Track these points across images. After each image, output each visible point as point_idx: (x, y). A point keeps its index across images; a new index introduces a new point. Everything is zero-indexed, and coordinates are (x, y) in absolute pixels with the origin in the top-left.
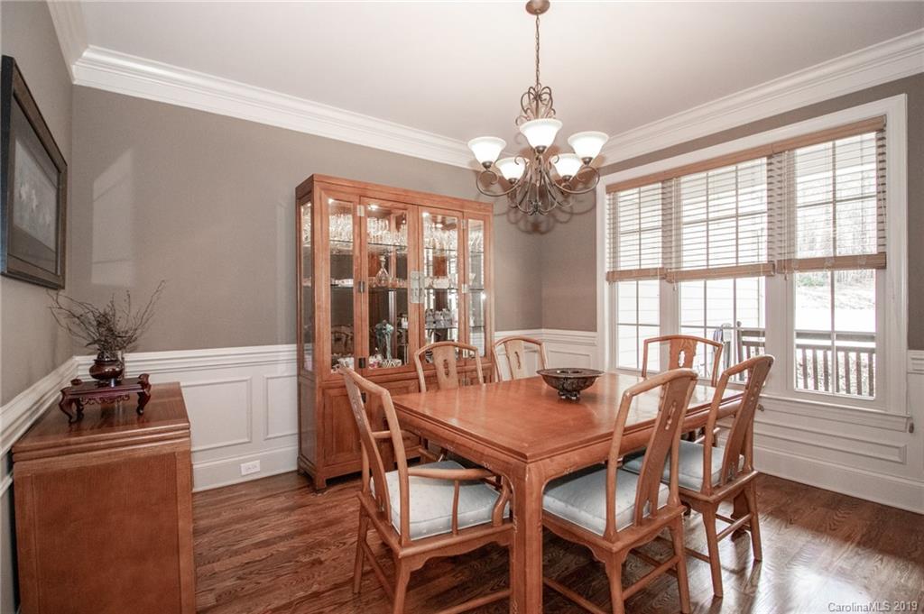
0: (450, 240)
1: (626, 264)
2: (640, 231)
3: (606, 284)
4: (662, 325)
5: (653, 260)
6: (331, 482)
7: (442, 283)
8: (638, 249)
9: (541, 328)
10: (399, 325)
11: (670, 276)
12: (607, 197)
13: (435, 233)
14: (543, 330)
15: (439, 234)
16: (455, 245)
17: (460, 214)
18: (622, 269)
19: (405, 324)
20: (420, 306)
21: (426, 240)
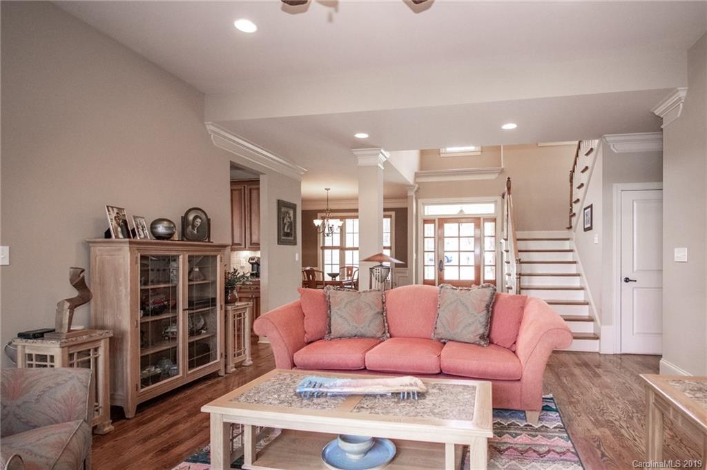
3: (321, 250)
18: (327, 245)
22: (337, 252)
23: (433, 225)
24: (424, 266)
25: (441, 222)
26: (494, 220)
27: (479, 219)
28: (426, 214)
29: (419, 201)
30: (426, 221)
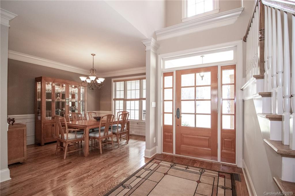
0: (76, 90)
1: (118, 97)
2: (120, 91)
3: (113, 101)
4: (123, 110)
5: (122, 97)
6: (45, 144)
7: (74, 100)
8: (120, 94)
9: (100, 110)
10: (62, 110)
11: (125, 100)
12: (114, 83)
13: (72, 89)
14: (100, 111)
15: (73, 89)
16: (77, 92)
17: (78, 85)
18: (117, 98)
19: (64, 109)
20: (68, 105)
21: (70, 91)
22: (122, 102)
23: (172, 77)
24: (164, 113)
25: (179, 73)
26: (234, 67)
27: (216, 67)
28: (166, 67)
29: (159, 56)
30: (165, 74)
